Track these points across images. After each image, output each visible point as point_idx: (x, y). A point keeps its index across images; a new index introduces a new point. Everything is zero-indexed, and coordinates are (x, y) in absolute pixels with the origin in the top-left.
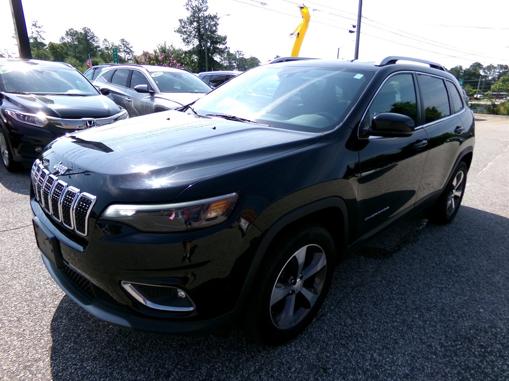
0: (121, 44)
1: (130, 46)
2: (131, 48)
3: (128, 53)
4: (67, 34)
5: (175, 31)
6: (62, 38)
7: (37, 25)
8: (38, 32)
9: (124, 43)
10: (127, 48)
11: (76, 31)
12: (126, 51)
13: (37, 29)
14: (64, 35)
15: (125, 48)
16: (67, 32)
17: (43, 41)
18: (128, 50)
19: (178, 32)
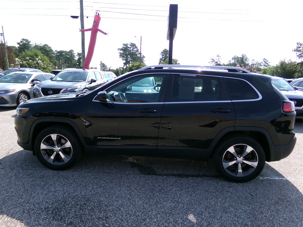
0: (263, 62)
1: (268, 62)
2: (269, 64)
3: (266, 66)
4: (233, 59)
5: (293, 51)
6: (230, 61)
7: (219, 56)
8: (219, 59)
9: (265, 61)
10: (266, 63)
11: (238, 57)
12: (265, 65)
13: (219, 58)
14: (231, 60)
15: (265, 64)
16: (233, 58)
17: (220, 63)
18: (266, 65)
19: (295, 51)
